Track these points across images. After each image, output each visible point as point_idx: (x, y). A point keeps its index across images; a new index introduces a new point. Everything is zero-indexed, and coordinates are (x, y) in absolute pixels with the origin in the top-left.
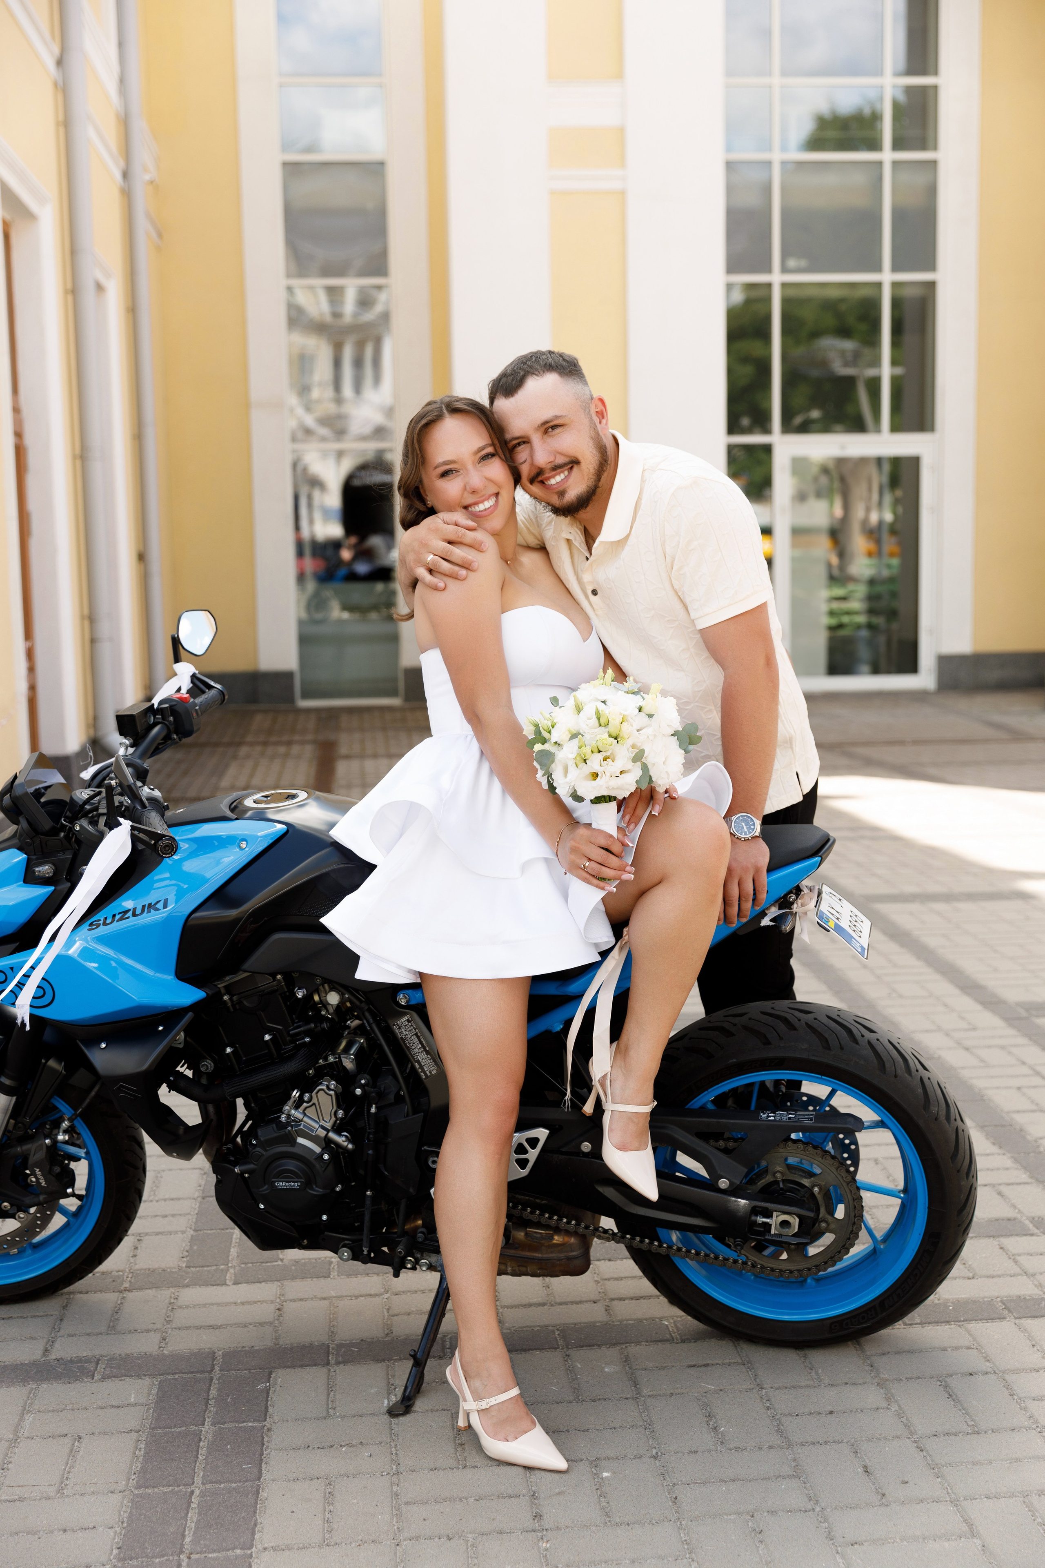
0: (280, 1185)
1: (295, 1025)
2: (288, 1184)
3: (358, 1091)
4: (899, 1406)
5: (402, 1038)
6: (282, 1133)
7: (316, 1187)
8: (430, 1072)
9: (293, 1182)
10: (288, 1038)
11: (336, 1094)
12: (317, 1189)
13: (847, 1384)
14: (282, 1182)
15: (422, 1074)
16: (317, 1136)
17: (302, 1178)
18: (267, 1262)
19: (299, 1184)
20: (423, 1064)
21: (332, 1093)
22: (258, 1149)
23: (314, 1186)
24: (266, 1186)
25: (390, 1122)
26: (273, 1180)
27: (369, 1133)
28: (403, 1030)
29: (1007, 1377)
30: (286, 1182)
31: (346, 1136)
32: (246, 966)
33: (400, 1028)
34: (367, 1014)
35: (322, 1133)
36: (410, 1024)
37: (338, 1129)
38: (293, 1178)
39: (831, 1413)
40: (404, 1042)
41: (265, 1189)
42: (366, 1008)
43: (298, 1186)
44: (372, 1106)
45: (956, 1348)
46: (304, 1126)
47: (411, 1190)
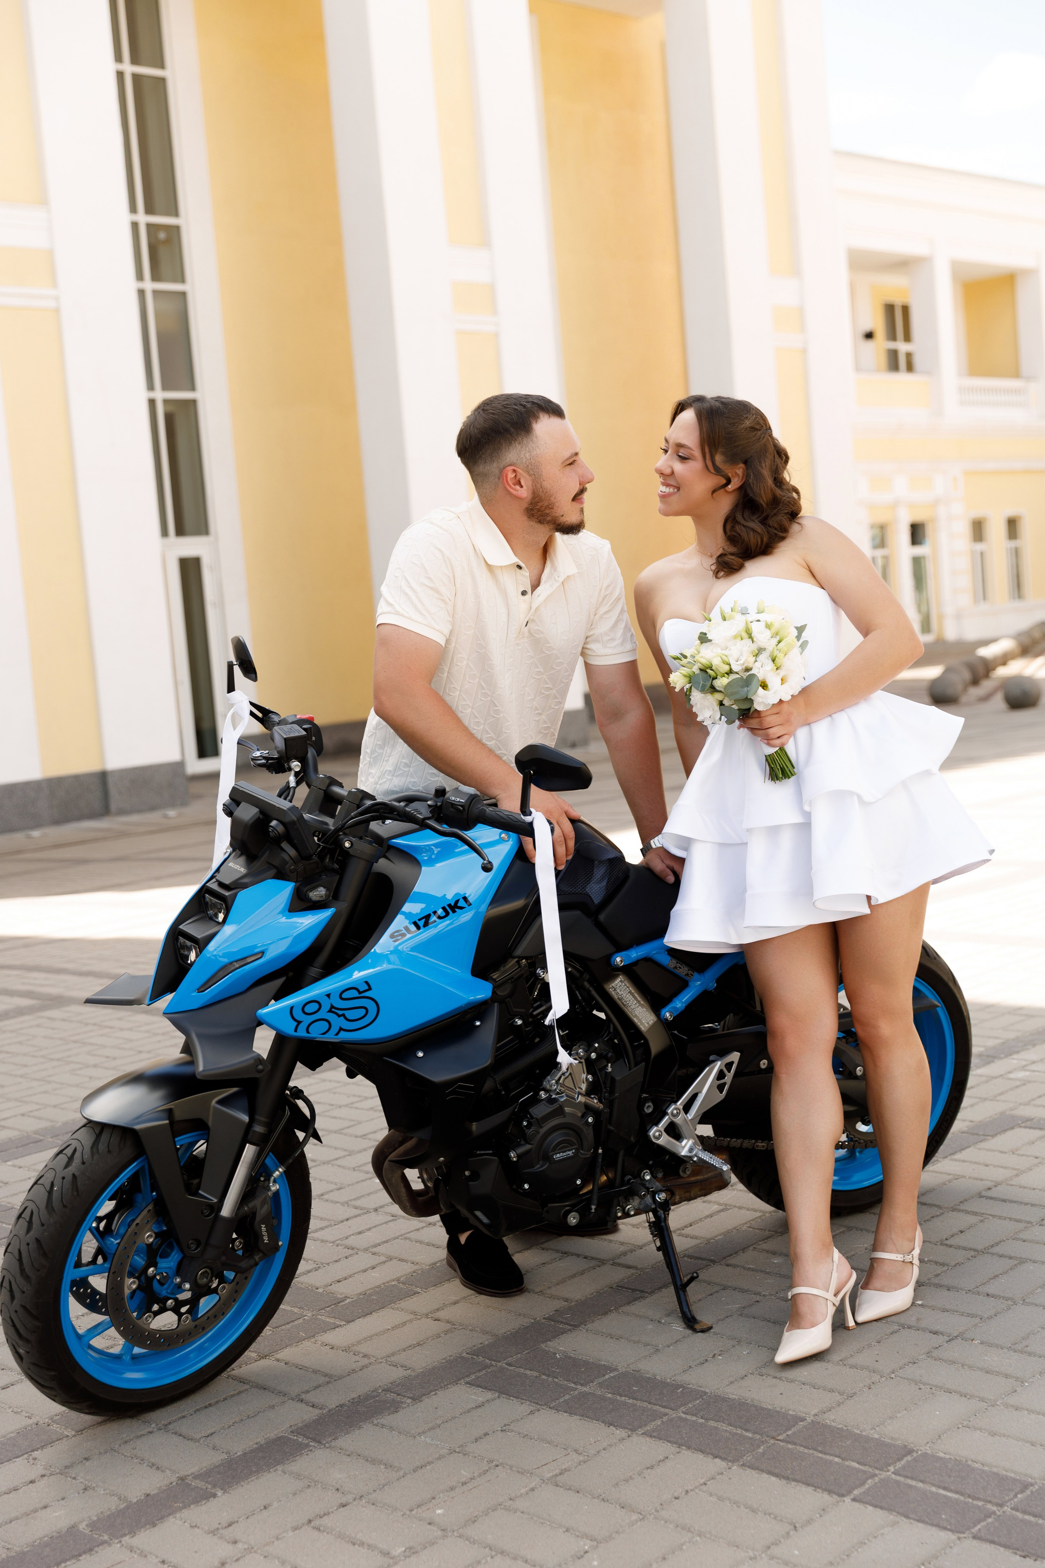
0: (558, 1156)
1: (535, 1005)
2: (565, 1154)
3: (593, 1055)
4: (991, 1215)
5: (618, 998)
6: (555, 1106)
7: (582, 1150)
8: (648, 1023)
9: (569, 1150)
10: (530, 1020)
11: (585, 1060)
12: (583, 1152)
13: (933, 1217)
14: (559, 1153)
15: (641, 1027)
16: (580, 1102)
17: (576, 1145)
18: (338, 1303)
19: (574, 1151)
20: (640, 1018)
21: (583, 1061)
22: (533, 1129)
23: (581, 1151)
24: (541, 1163)
25: (618, 1078)
26: (551, 1154)
27: (605, 1092)
28: (618, 991)
29: (1010, 1183)
30: (563, 1152)
31: (595, 1097)
32: (519, 952)
33: (615, 990)
34: (586, 984)
35: (581, 1099)
36: (623, 984)
37: (588, 1094)
38: (569, 1147)
39: (962, 1232)
40: (623, 1003)
41: (538, 1168)
42: (588, 977)
43: (573, 1153)
44: (607, 1066)
45: (950, 1181)
46: (567, 1096)
47: (632, 1139)
